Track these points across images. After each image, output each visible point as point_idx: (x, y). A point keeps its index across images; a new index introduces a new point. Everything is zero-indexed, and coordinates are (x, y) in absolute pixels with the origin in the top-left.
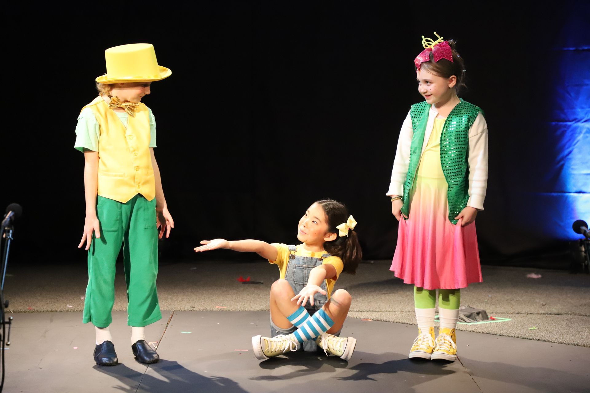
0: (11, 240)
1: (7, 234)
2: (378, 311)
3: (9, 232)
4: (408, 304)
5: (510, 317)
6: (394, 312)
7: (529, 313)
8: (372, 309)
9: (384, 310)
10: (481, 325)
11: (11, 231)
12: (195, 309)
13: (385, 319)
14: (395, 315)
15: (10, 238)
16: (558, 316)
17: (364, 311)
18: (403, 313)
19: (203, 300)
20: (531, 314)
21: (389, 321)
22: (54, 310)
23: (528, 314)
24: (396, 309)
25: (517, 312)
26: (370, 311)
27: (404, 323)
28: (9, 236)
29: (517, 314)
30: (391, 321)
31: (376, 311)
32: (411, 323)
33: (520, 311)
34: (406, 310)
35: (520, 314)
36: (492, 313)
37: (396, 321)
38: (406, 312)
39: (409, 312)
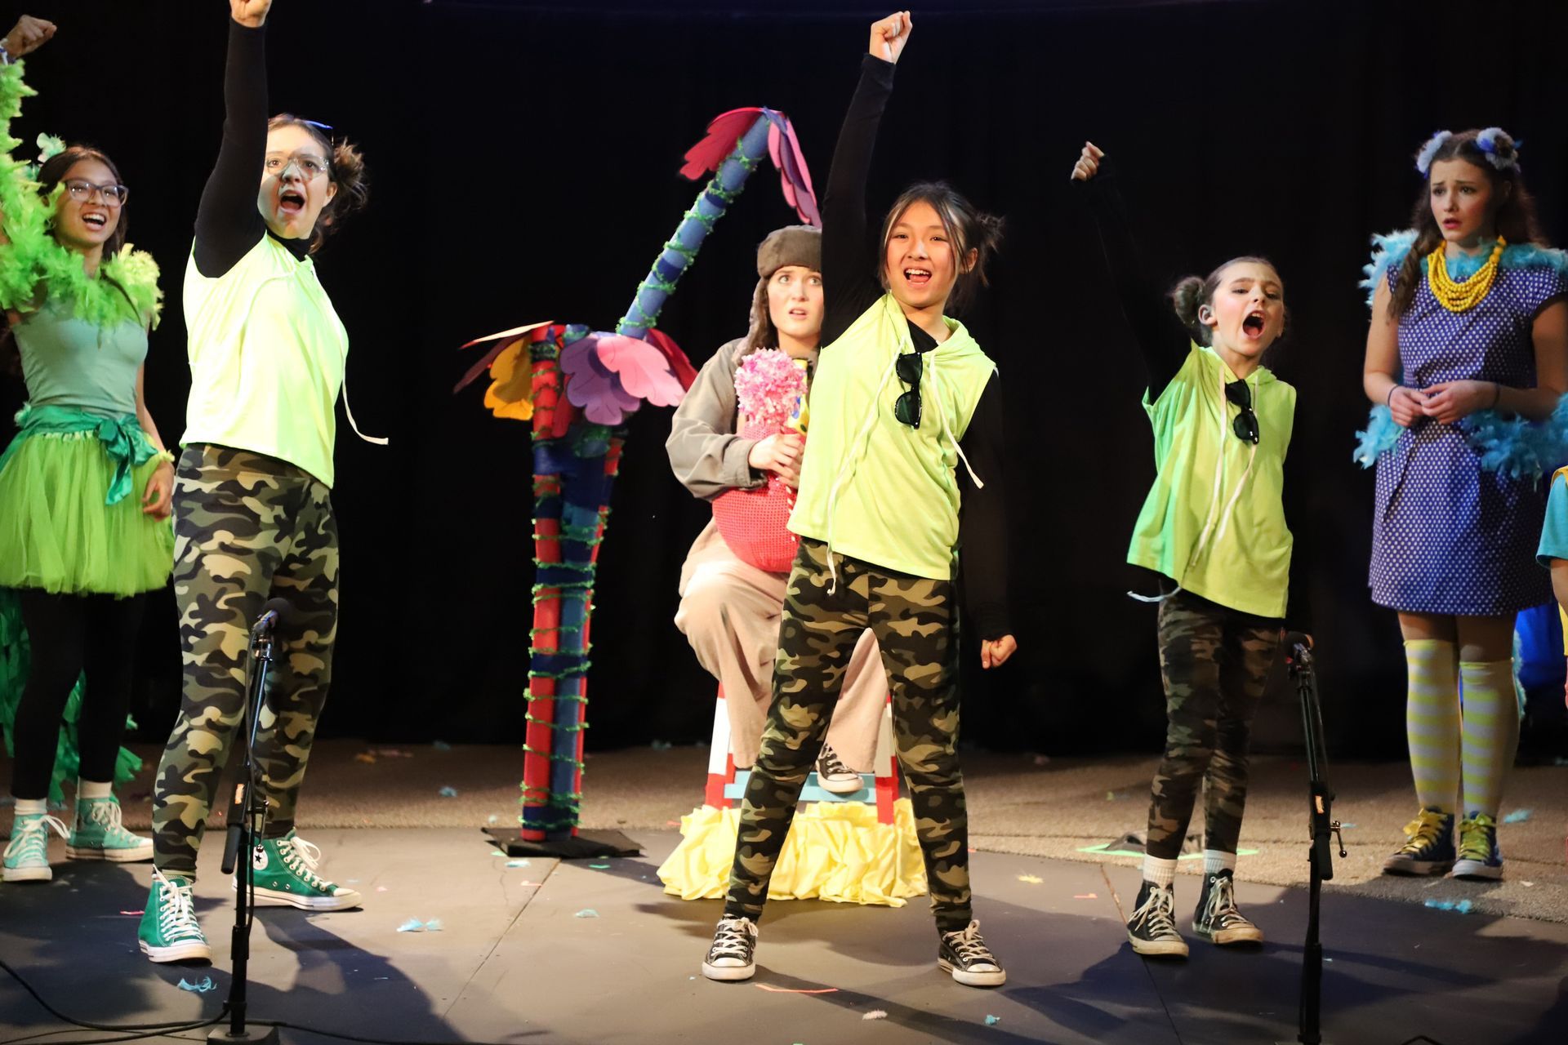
0: (269, 662)
1: (262, 651)
3: (265, 646)
4: (1058, 823)
5: (1257, 848)
7: (1300, 840)
8: (980, 831)
9: (1005, 832)
10: (1192, 861)
11: (269, 646)
13: (1002, 848)
15: (267, 659)
16: (1356, 847)
20: (1302, 842)
21: (1009, 852)
23: (1297, 843)
24: (1031, 832)
25: (1275, 838)
27: (1038, 856)
28: (265, 654)
29: (1275, 842)
30: (1012, 851)
31: (989, 835)
32: (1053, 856)
33: (1281, 837)
35: (1280, 844)
37: (1022, 853)
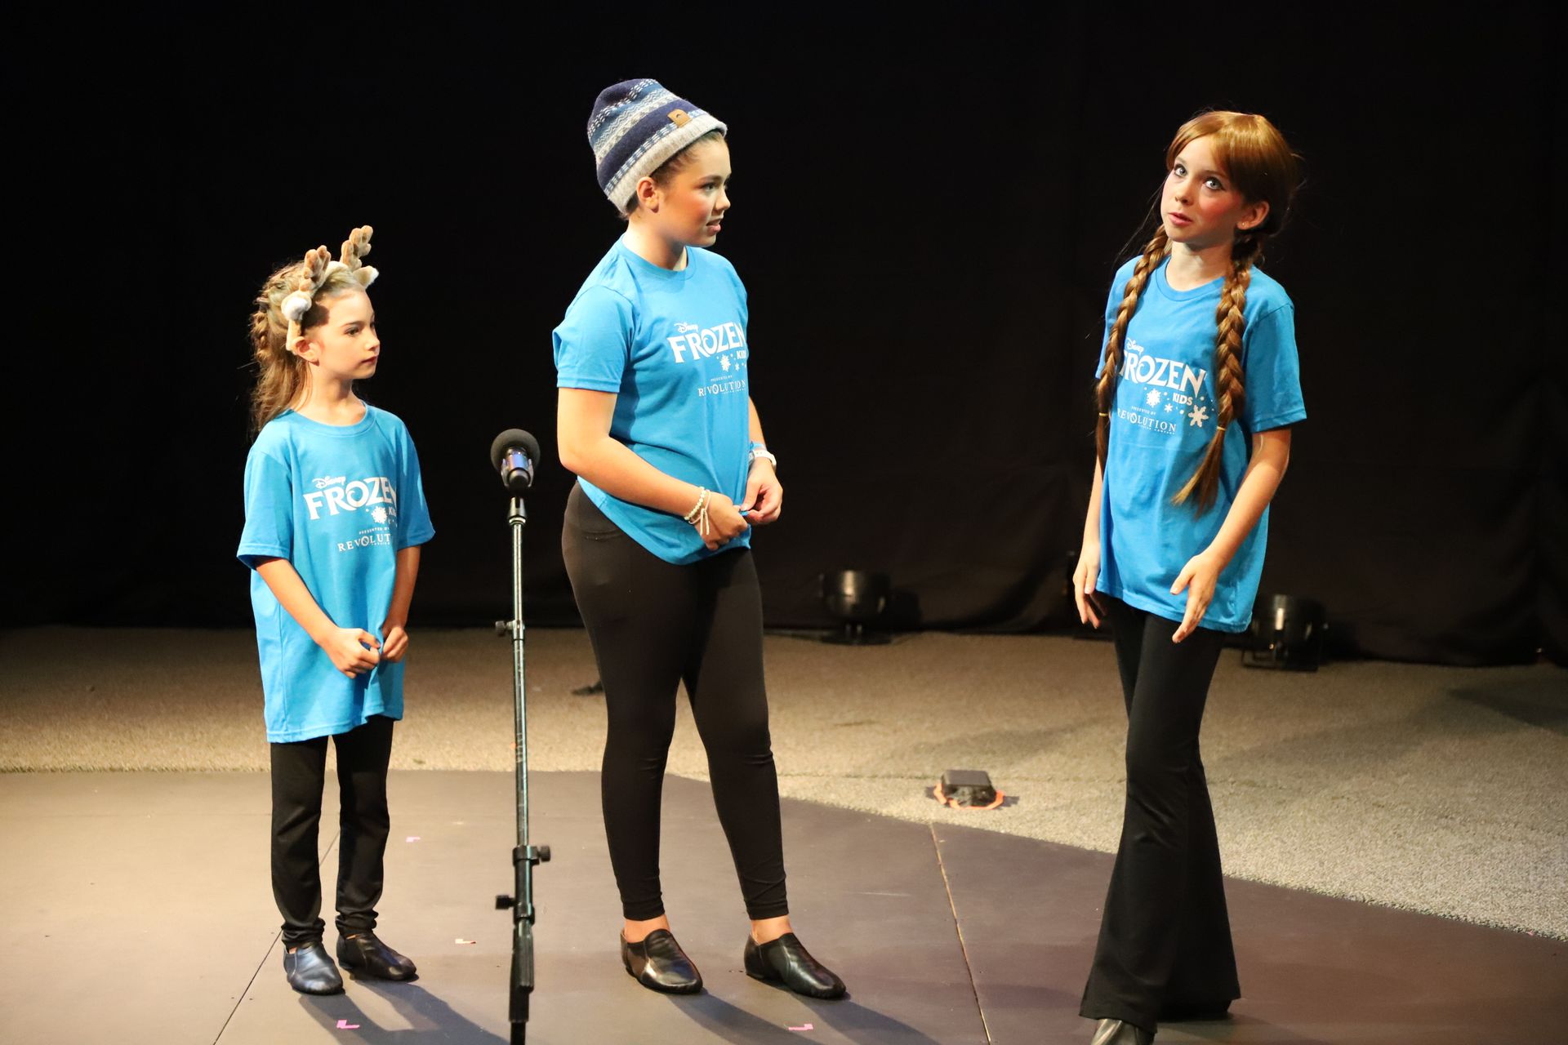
2: (823, 775)
6: (855, 777)
12: (424, 767)
14: (857, 787)
17: (791, 775)
18: (876, 779)
19: (448, 742)
22: (116, 766)
26: (805, 774)
34: (884, 772)
36: (1068, 780)
38: (883, 777)
39: (889, 776)
